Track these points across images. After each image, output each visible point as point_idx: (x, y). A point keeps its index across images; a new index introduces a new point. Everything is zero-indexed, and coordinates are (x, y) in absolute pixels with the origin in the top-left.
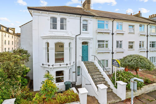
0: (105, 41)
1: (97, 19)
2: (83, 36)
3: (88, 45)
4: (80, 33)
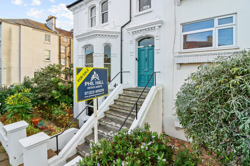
4: (131, 17)
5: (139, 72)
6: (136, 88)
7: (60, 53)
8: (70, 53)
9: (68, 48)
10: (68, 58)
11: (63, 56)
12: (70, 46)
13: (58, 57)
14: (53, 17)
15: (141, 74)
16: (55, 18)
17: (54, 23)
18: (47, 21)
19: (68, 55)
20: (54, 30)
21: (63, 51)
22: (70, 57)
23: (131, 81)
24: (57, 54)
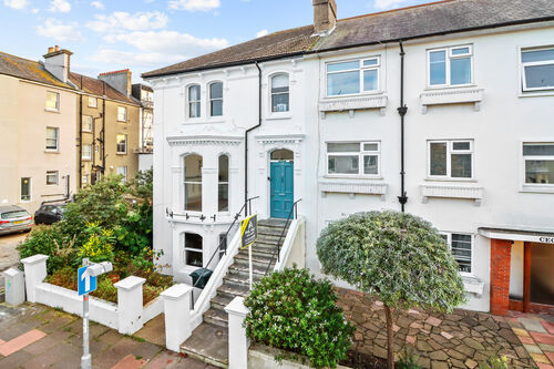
0: (362, 145)
1: (323, 61)
2: (268, 129)
3: (292, 163)
4: (260, 120)
5: (272, 196)
6: (269, 221)
7: (81, 133)
8: (103, 131)
9: (99, 122)
10: (98, 143)
11: (87, 138)
12: (103, 115)
13: (76, 143)
14: (64, 52)
15: (275, 199)
16: (70, 54)
17: (66, 65)
18: (46, 57)
19: (97, 136)
20: (65, 79)
21: (86, 128)
22: (102, 142)
23: (261, 210)
24: (75, 134)
